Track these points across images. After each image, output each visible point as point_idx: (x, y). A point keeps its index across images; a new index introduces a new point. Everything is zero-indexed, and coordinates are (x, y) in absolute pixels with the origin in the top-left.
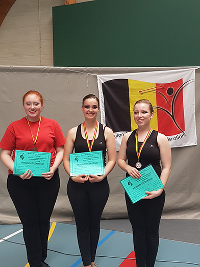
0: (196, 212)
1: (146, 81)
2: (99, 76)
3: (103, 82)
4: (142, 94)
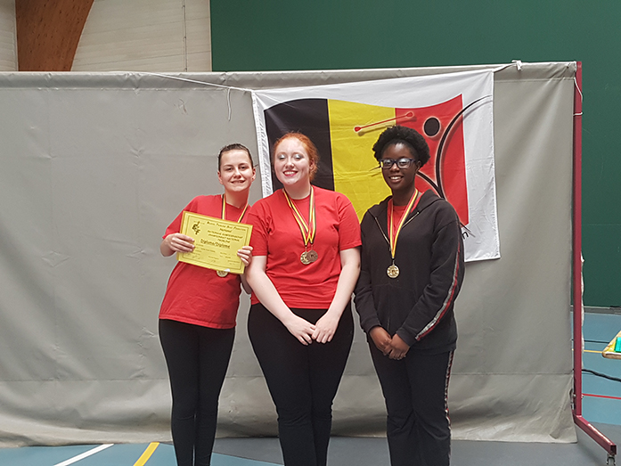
0: (500, 423)
2: (256, 94)
3: (266, 107)
4: (361, 134)
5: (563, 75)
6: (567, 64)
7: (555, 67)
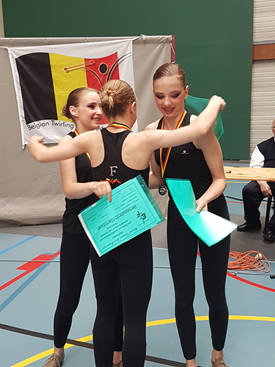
1: (72, 56)
2: (10, 49)
3: (16, 57)
4: (68, 72)
6: (167, 37)
7: (162, 38)
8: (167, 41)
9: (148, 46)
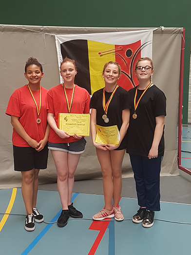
1: (106, 43)
2: (57, 36)
3: (61, 43)
4: (101, 56)
5: (178, 33)
6: (180, 28)
7: (175, 30)
8: (179, 32)
9: (164, 35)
